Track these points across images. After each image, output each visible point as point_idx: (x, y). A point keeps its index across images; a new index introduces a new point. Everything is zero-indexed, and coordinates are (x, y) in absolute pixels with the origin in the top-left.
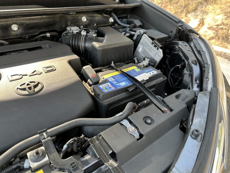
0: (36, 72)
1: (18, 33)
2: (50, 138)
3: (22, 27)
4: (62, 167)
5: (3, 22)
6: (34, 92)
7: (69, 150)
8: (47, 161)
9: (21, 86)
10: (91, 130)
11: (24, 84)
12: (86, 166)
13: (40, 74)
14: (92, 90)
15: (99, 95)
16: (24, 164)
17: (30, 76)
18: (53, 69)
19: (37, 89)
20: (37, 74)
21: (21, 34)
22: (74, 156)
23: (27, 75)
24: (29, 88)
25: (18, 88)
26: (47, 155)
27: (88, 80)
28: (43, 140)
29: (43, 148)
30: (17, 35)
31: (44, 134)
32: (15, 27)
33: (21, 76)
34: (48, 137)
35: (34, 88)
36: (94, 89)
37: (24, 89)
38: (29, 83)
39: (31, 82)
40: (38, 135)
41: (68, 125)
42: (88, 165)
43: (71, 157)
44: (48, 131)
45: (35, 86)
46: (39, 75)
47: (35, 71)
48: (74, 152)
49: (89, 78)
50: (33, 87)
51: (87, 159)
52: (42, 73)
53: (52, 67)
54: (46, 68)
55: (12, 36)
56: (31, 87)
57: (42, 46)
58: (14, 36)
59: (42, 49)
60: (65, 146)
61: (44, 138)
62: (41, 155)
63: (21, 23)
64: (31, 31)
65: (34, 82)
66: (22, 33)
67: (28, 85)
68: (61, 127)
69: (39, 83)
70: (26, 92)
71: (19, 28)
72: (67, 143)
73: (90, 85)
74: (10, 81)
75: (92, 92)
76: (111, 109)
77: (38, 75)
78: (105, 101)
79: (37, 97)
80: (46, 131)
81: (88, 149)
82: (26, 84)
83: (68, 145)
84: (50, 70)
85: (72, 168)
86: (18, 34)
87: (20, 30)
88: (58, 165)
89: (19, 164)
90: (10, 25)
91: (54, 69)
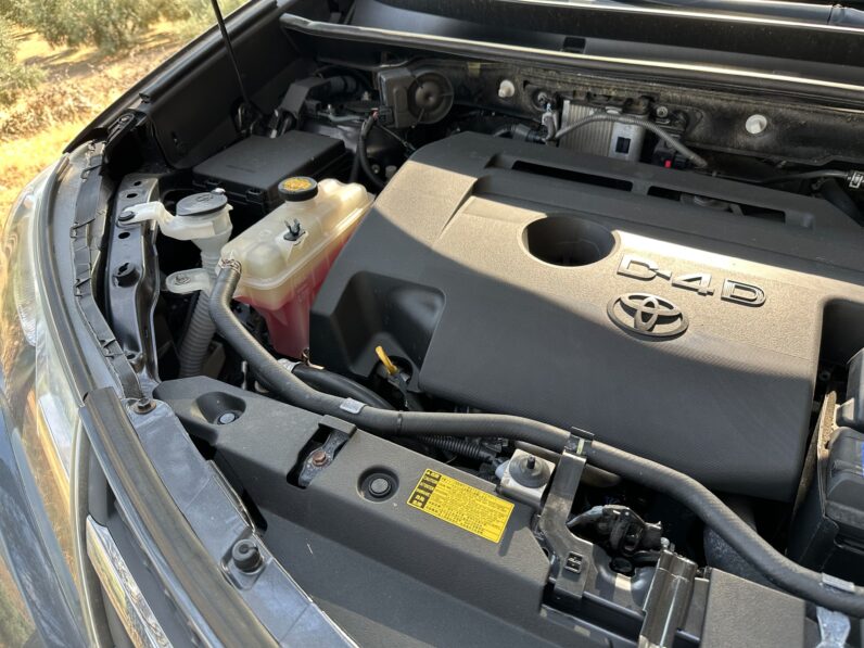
0: (698, 282)
1: (755, 143)
2: (584, 460)
3: (777, 129)
4: (551, 540)
5: (728, 100)
6: (647, 333)
7: (601, 525)
8: (534, 498)
9: (631, 298)
10: (723, 548)
11: (643, 298)
12: (600, 596)
13: (704, 295)
14: (832, 442)
15: (836, 471)
16: (499, 463)
17: (674, 285)
18: (754, 300)
19: (660, 329)
20: (696, 290)
21: (764, 150)
22: (598, 548)
23: (668, 279)
24: (644, 314)
25: (619, 300)
26: (544, 487)
27: (849, 398)
28: (568, 451)
29: (551, 466)
30: (749, 148)
31: (582, 441)
32: (755, 125)
33: (652, 274)
34: (582, 455)
35: (658, 322)
36: (838, 441)
37: (631, 311)
38: (656, 303)
39: (661, 303)
40: (567, 434)
41: (654, 471)
42: (604, 598)
43: (591, 544)
44: (596, 444)
45: (662, 320)
46: (700, 294)
47: (700, 279)
48: (609, 543)
49: (856, 395)
50: (654, 318)
51: (617, 585)
52: (711, 294)
53: (754, 292)
54: (737, 287)
55: (733, 147)
56: (652, 315)
57: (790, 214)
58: (739, 148)
59: (784, 221)
60: (598, 510)
61: (574, 452)
62: (534, 474)
63: (782, 117)
64: (802, 149)
65: (671, 307)
66: (767, 147)
67: (650, 304)
68: (631, 462)
69: (680, 316)
70: (629, 321)
71: (766, 130)
72: (607, 507)
73: (841, 422)
74: (619, 273)
75: (827, 447)
76: (844, 550)
77: (695, 293)
78: (841, 507)
79: (645, 347)
80: (591, 439)
81: (644, 569)
82: (646, 301)
83: (605, 513)
84: (746, 298)
85: (565, 563)
86: (756, 147)
87: (766, 136)
88: (547, 528)
89: (492, 458)
90: (743, 114)
91: (756, 302)
